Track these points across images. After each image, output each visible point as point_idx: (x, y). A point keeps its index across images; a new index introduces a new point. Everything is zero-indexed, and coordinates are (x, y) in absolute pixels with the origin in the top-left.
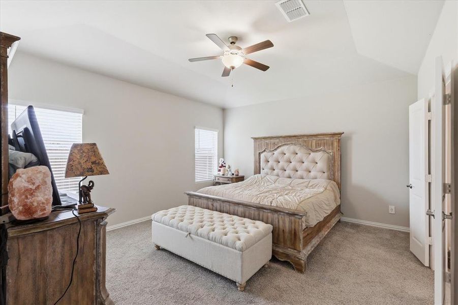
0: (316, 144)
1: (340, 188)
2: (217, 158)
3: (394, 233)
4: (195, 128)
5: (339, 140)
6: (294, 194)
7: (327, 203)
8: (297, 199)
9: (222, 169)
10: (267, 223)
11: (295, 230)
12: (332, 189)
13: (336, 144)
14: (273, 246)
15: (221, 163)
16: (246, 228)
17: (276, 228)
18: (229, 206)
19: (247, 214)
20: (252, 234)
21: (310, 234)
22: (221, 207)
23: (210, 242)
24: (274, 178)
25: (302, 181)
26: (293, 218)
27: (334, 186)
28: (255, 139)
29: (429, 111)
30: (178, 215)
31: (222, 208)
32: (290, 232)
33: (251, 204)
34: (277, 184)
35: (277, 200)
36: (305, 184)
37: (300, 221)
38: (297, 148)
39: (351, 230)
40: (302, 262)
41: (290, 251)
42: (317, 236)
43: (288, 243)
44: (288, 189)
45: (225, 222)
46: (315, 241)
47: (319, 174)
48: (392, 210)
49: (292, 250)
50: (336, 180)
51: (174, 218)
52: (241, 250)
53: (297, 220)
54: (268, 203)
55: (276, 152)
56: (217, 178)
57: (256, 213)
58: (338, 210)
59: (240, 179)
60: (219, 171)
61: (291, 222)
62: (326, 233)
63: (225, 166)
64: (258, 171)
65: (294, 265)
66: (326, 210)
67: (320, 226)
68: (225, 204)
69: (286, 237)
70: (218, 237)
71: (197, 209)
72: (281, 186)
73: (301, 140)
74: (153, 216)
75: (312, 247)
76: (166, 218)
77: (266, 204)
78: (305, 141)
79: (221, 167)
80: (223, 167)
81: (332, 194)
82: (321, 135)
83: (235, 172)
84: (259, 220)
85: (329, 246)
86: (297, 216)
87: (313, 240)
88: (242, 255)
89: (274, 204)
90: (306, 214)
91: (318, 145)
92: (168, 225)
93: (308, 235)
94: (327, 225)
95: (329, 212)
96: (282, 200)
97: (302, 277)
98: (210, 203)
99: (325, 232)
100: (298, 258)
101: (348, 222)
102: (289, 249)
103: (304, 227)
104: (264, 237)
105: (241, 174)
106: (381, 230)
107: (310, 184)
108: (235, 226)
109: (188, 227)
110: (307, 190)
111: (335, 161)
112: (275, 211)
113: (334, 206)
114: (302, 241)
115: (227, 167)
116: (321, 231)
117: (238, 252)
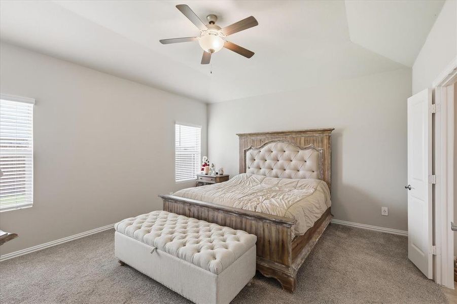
0: (305, 140)
1: (330, 188)
2: (200, 156)
3: (388, 237)
4: (175, 123)
5: (329, 136)
6: (281, 197)
7: (317, 205)
8: (286, 203)
9: (205, 168)
10: (250, 233)
11: (283, 241)
12: (323, 190)
13: (326, 141)
14: (257, 259)
15: (204, 161)
16: (224, 241)
17: (261, 238)
18: (208, 211)
19: (228, 221)
20: (230, 249)
21: (300, 243)
22: (198, 212)
23: (179, 259)
24: (260, 177)
25: (289, 181)
26: (280, 227)
27: (324, 186)
28: (241, 136)
29: (433, 102)
30: (145, 224)
31: (200, 213)
32: (277, 243)
33: (233, 210)
34: (263, 184)
35: (263, 204)
36: (294, 184)
37: (289, 229)
38: (284, 146)
39: (342, 234)
40: (292, 279)
41: (278, 266)
42: (307, 245)
43: (275, 256)
44: (275, 191)
45: (201, 233)
46: (305, 252)
47: (308, 174)
48: (385, 211)
49: (280, 265)
50: (326, 180)
51: (140, 228)
52: (217, 272)
53: (285, 229)
54: (252, 208)
55: (263, 150)
56: (199, 178)
57: (239, 220)
58: (328, 213)
59: (225, 178)
60: (203, 169)
61: (278, 231)
62: (317, 240)
63: (209, 165)
64: (243, 170)
65: (281, 283)
66: (316, 213)
67: (311, 232)
68: (203, 210)
69: (273, 248)
70: (189, 254)
71: (171, 215)
72: (267, 186)
73: (288, 136)
74: (116, 225)
75: (302, 259)
76: (131, 229)
77: (250, 209)
78: (294, 138)
79: (204, 166)
80: (207, 165)
81: (323, 195)
82: (310, 131)
83: (219, 171)
84: (241, 229)
85: (320, 255)
86: (285, 225)
87: (303, 250)
88: (218, 277)
89: (259, 210)
90: (295, 221)
91: (306, 142)
92: (133, 237)
93: (298, 245)
94: (318, 230)
95: (319, 216)
96: (268, 205)
97: (291, 298)
98: (187, 208)
99: (315, 239)
100: (286, 275)
101: (339, 225)
102: (276, 264)
103: (293, 236)
104: (246, 251)
105: (225, 174)
106: (374, 234)
107: (299, 185)
108: (212, 237)
109: (155, 240)
110: (296, 191)
111: (325, 160)
112: (259, 218)
113: (324, 209)
114: (291, 255)
115: (211, 165)
116: (311, 238)
117: (213, 274)
